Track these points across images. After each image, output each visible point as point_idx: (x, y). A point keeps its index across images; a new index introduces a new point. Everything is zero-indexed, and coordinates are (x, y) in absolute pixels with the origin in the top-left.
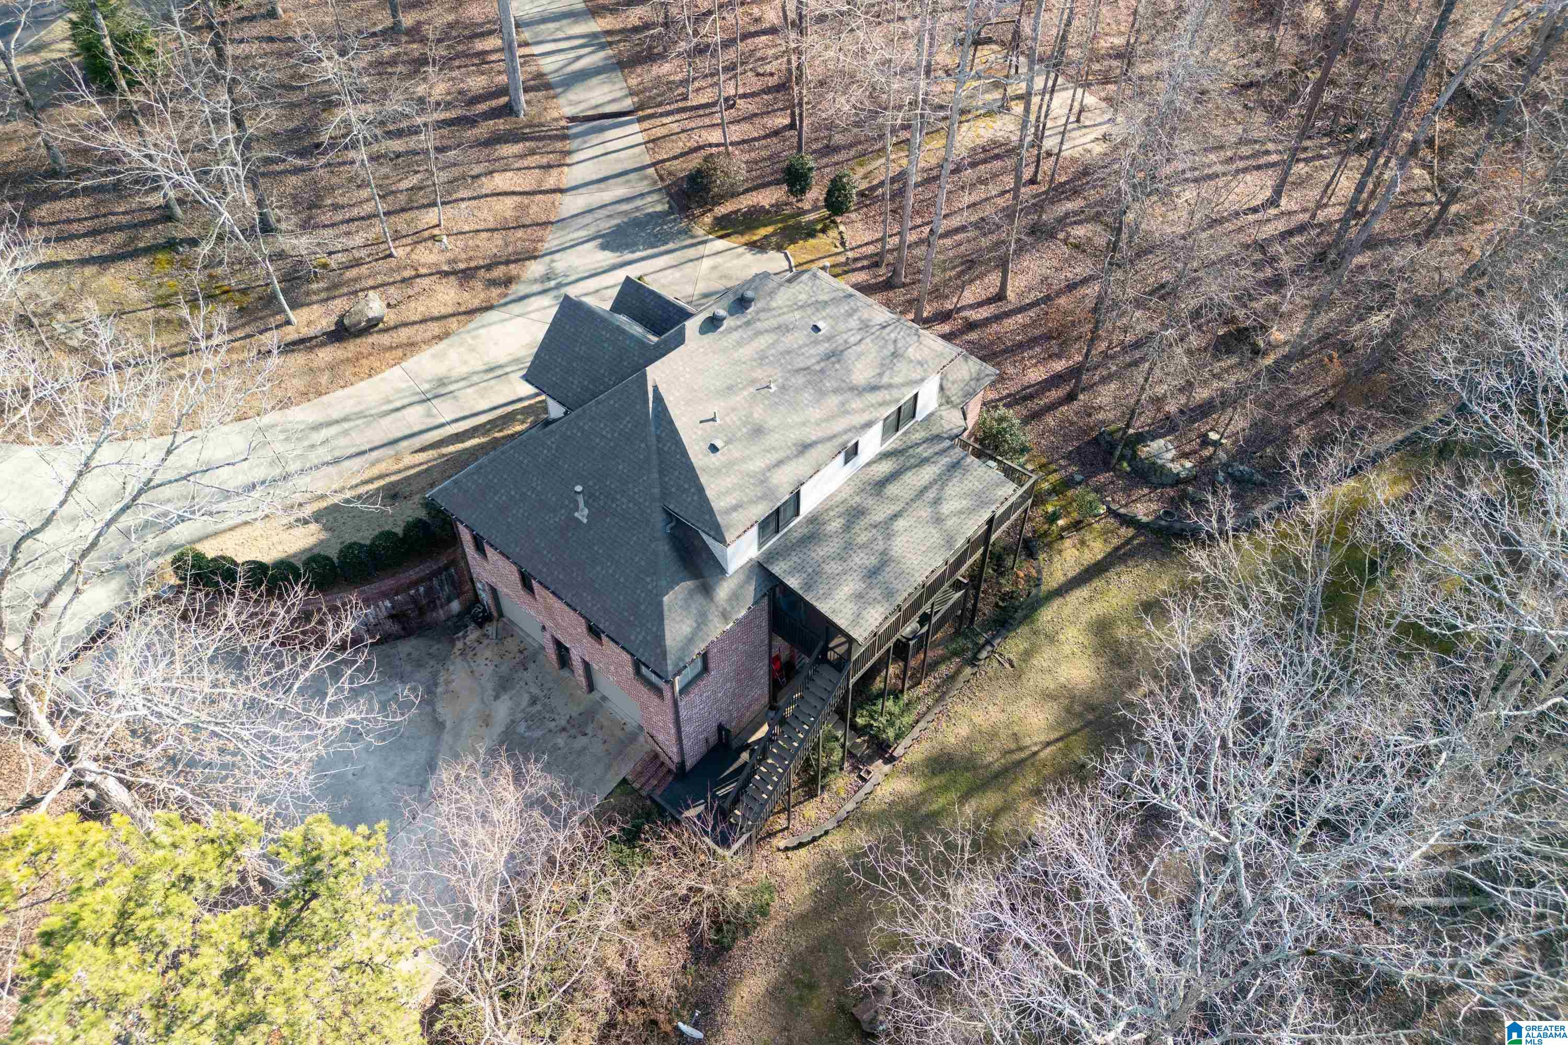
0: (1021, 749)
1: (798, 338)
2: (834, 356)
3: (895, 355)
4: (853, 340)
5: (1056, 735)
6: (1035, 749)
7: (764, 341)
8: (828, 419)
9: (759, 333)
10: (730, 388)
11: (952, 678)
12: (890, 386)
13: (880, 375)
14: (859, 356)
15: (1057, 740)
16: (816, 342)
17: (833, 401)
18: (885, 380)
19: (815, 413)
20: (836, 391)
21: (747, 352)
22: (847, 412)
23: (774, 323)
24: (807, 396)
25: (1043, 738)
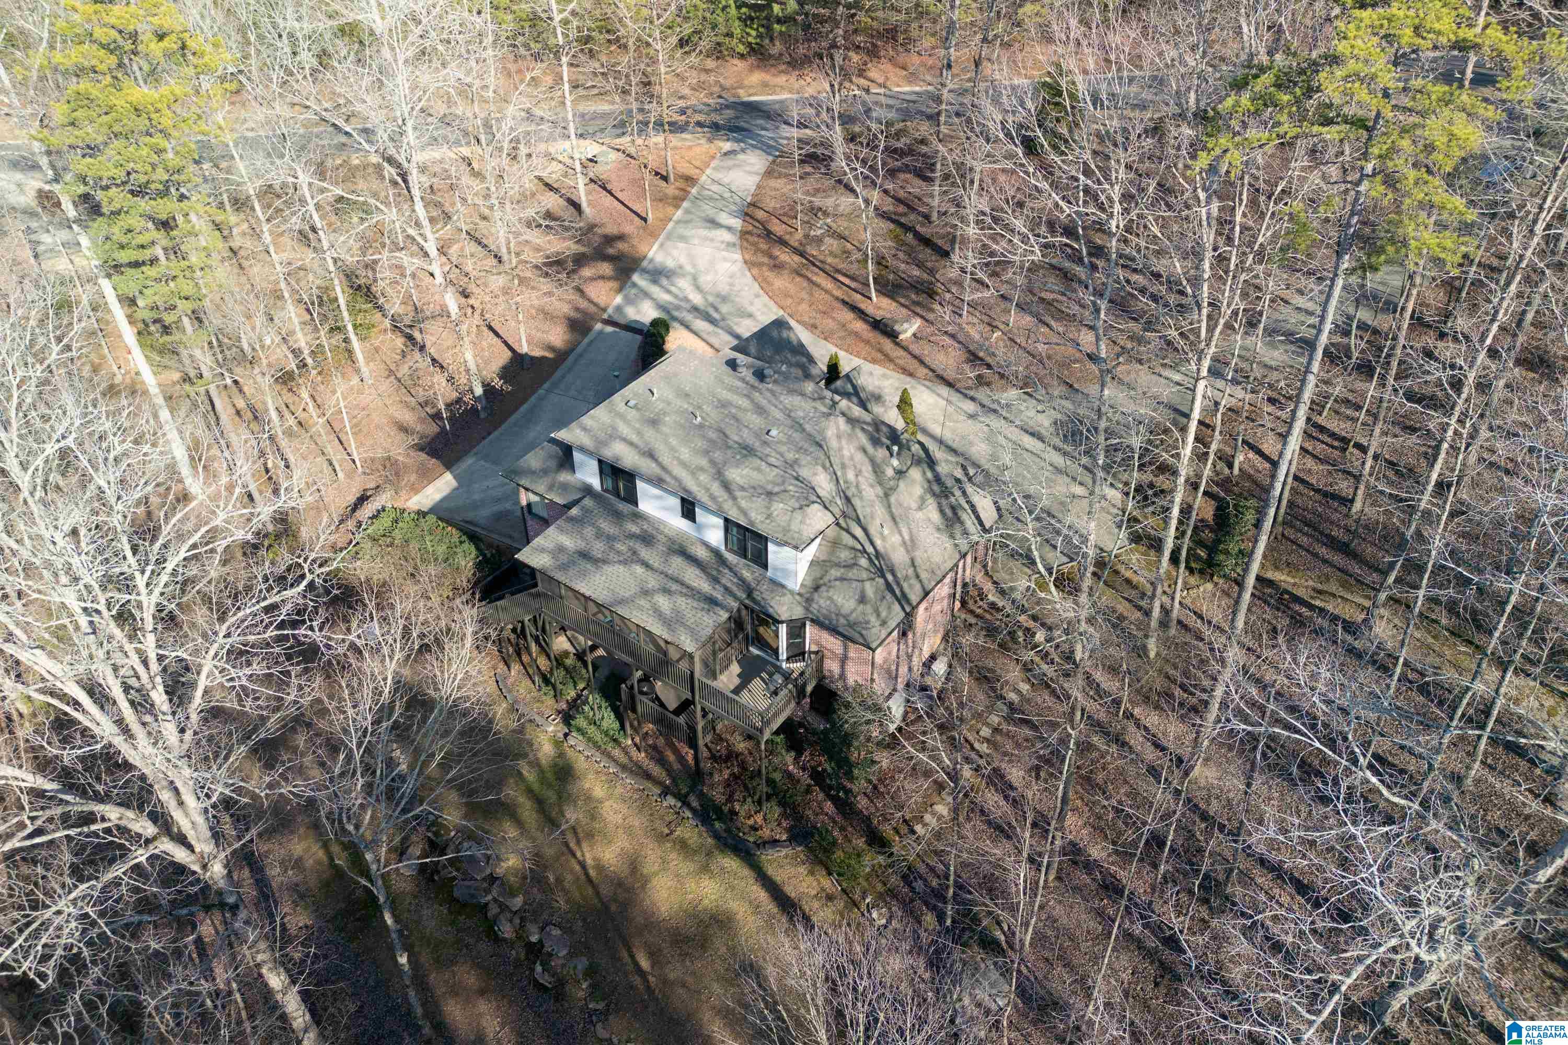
0: (578, 842)
1: (755, 420)
2: (747, 451)
3: (770, 494)
4: (772, 460)
5: (592, 873)
6: (579, 854)
7: (744, 403)
8: (684, 464)
9: (748, 396)
10: (687, 395)
11: (648, 776)
12: (734, 498)
13: (743, 489)
14: (758, 469)
15: (587, 874)
16: (757, 436)
17: (704, 462)
18: (739, 494)
19: (685, 453)
20: (712, 462)
21: (726, 395)
22: (693, 474)
23: (764, 402)
24: (700, 444)
25: (589, 862)
